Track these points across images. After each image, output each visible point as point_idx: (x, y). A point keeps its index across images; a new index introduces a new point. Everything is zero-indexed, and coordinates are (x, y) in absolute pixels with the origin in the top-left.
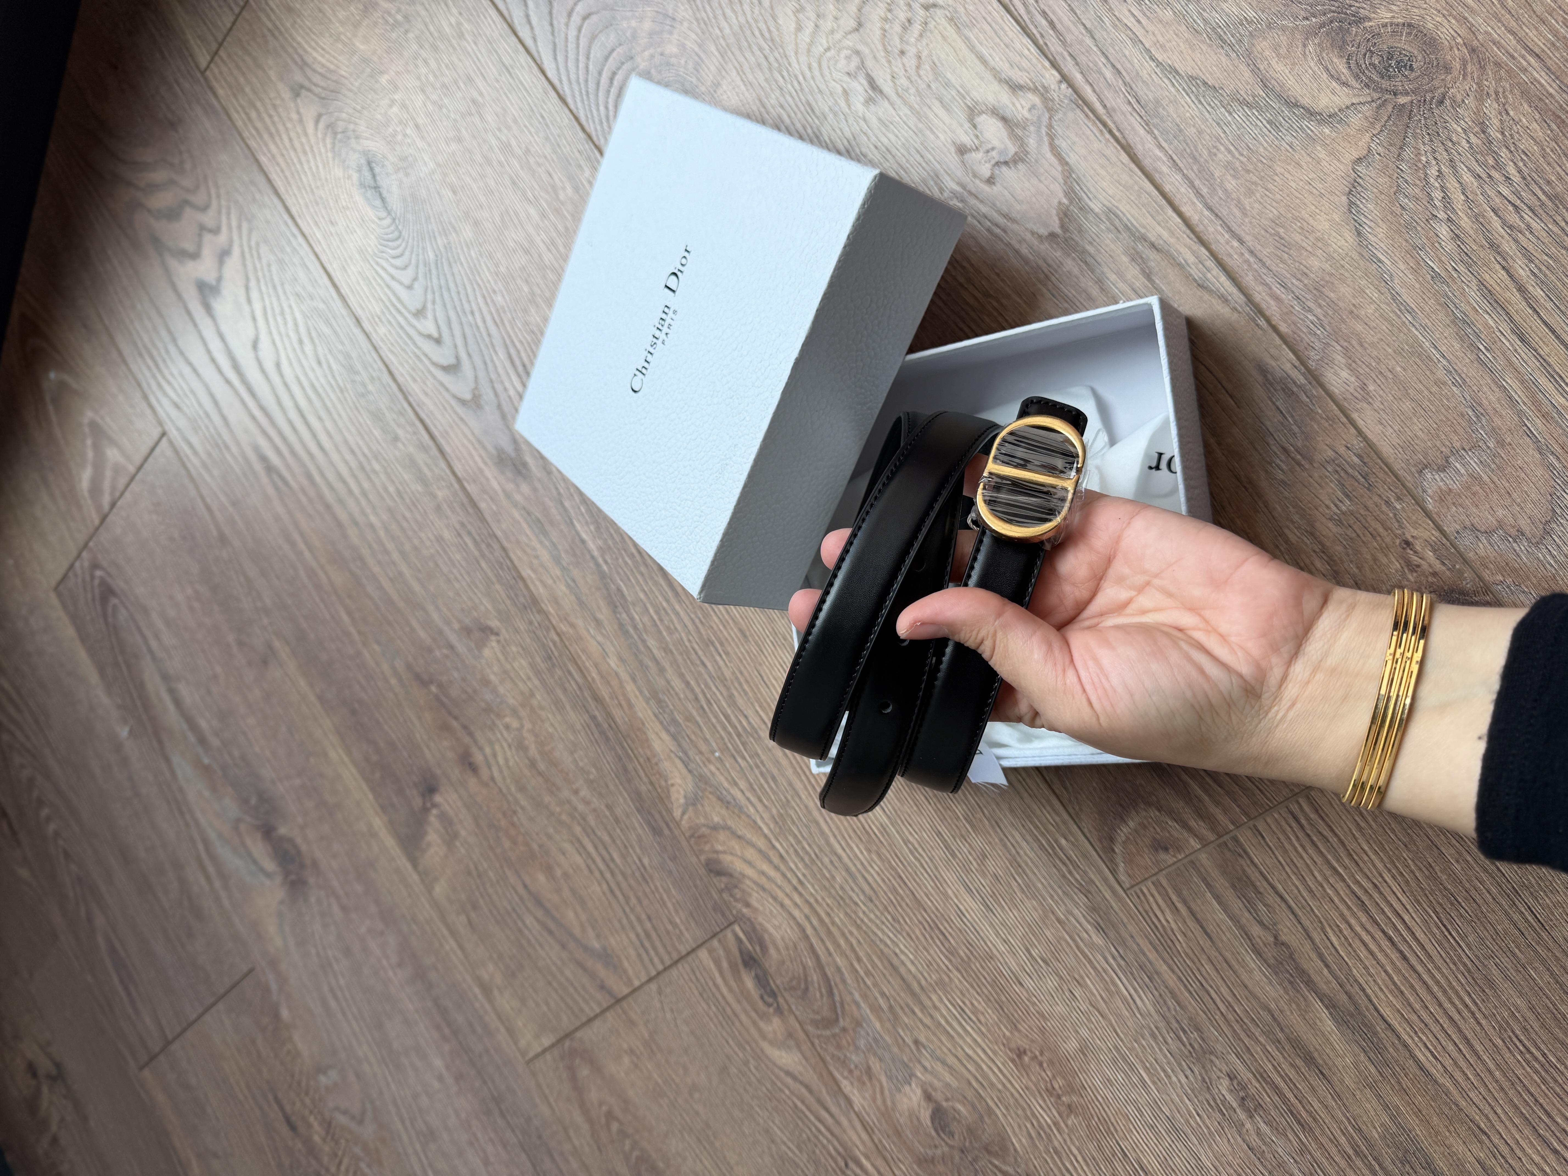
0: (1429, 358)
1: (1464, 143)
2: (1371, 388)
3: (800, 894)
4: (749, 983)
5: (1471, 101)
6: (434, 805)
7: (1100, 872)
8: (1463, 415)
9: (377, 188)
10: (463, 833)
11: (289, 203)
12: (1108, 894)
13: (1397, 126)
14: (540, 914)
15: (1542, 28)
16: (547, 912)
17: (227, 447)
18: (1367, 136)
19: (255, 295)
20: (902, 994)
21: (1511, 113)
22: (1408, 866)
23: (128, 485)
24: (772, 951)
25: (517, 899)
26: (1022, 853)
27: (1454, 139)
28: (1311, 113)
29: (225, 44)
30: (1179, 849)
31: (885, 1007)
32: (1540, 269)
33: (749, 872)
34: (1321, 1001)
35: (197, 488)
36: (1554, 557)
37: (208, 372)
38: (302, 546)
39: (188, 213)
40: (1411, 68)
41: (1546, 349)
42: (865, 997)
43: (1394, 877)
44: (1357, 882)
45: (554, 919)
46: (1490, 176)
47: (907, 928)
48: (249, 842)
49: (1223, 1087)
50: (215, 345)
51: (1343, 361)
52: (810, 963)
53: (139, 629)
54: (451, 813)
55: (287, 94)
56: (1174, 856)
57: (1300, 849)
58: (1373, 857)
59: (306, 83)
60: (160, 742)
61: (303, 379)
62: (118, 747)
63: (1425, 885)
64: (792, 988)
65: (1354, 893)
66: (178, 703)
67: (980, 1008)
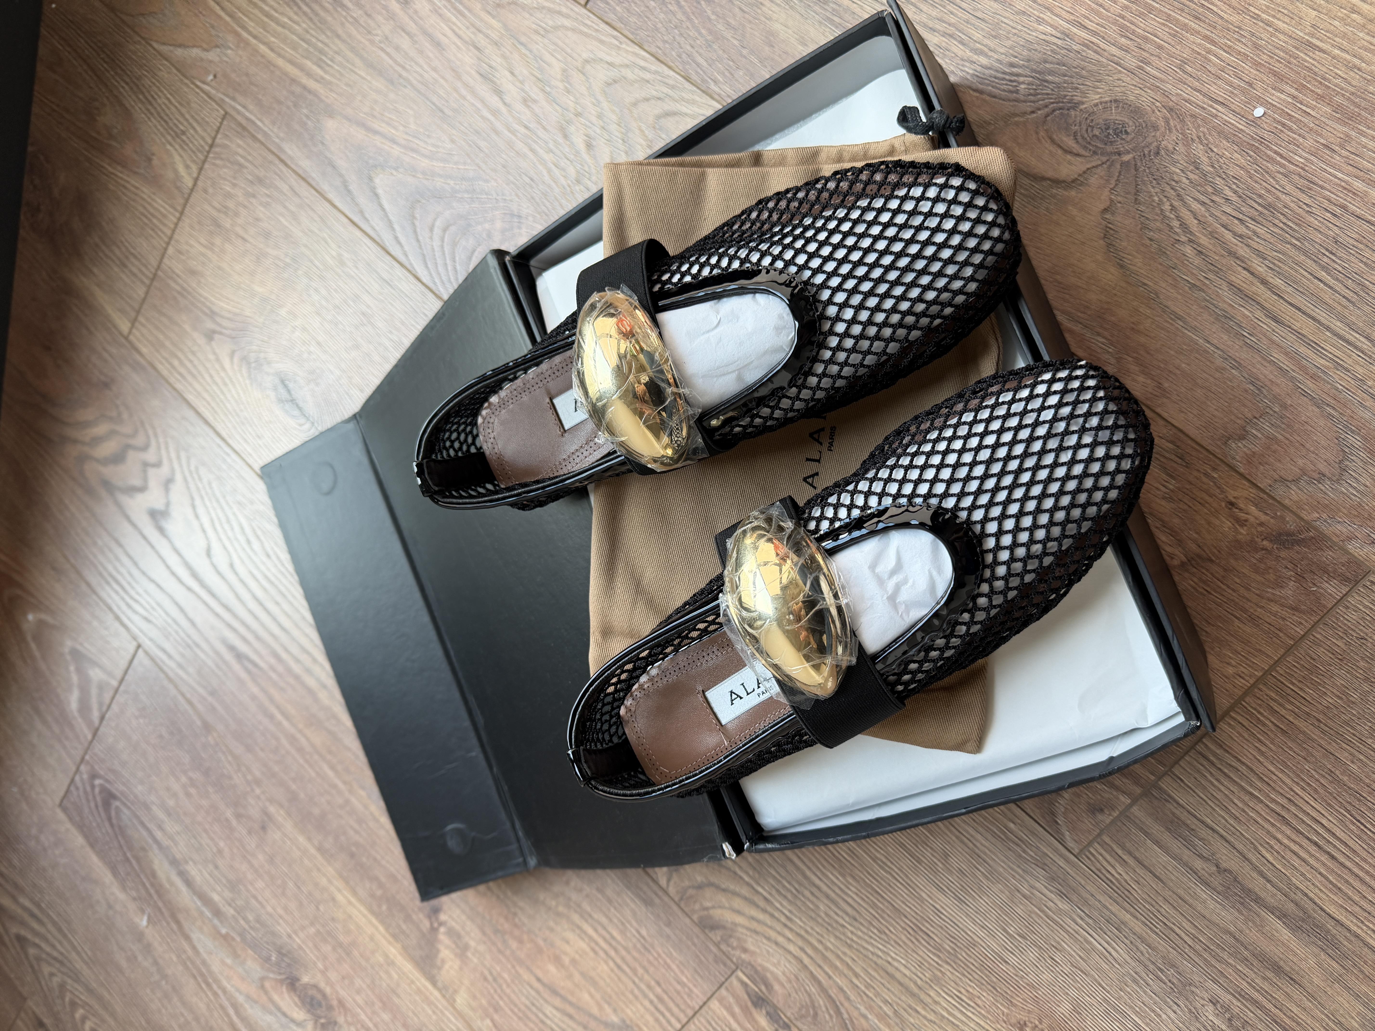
0: (1205, 351)
1: (1184, 180)
2: (1166, 385)
3: (791, 930)
4: (763, 1021)
5: (1180, 148)
6: (441, 924)
7: (1049, 845)
8: (1246, 391)
9: (293, 401)
10: (472, 944)
11: (219, 428)
12: (1061, 863)
13: (1128, 178)
14: (557, 1002)
15: (1220, 82)
16: (564, 999)
17: (198, 646)
18: (1107, 190)
19: (201, 511)
20: (903, 998)
21: (1215, 150)
22: (1312, 776)
23: (113, 698)
24: (777, 987)
25: (533, 993)
26: (978, 845)
27: (1176, 178)
28: (1057, 182)
29: (143, 311)
30: (1113, 808)
31: (890, 1013)
32: (1274, 264)
33: (739, 920)
34: (1273, 913)
35: (176, 687)
36: (1355, 488)
37: (171, 585)
38: (279, 717)
39: (131, 455)
40: (1127, 133)
41: (1298, 325)
42: (870, 1008)
43: (1303, 789)
44: (1273, 801)
45: (571, 1004)
46: (1213, 201)
47: (893, 937)
48: (276, 997)
49: (1209, 1012)
50: (173, 560)
51: (1137, 368)
52: (813, 990)
53: (143, 824)
54: (458, 927)
55: (201, 341)
56: (1110, 815)
57: (1216, 783)
58: (1280, 775)
59: (218, 328)
60: (178, 922)
61: (255, 572)
62: (139, 936)
63: (1331, 789)
64: (802, 1017)
65: (1273, 810)
66: (189, 883)
67: (975, 993)
